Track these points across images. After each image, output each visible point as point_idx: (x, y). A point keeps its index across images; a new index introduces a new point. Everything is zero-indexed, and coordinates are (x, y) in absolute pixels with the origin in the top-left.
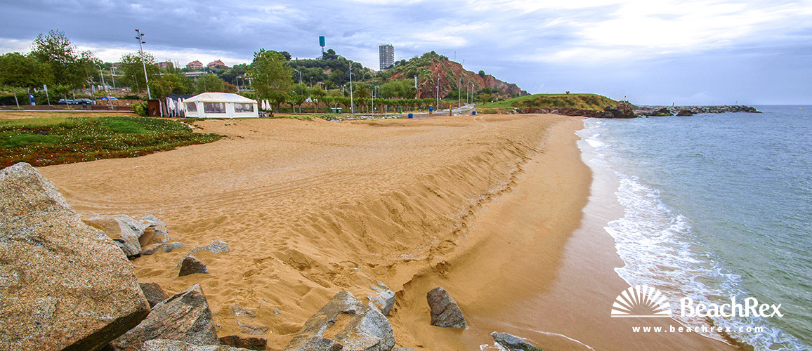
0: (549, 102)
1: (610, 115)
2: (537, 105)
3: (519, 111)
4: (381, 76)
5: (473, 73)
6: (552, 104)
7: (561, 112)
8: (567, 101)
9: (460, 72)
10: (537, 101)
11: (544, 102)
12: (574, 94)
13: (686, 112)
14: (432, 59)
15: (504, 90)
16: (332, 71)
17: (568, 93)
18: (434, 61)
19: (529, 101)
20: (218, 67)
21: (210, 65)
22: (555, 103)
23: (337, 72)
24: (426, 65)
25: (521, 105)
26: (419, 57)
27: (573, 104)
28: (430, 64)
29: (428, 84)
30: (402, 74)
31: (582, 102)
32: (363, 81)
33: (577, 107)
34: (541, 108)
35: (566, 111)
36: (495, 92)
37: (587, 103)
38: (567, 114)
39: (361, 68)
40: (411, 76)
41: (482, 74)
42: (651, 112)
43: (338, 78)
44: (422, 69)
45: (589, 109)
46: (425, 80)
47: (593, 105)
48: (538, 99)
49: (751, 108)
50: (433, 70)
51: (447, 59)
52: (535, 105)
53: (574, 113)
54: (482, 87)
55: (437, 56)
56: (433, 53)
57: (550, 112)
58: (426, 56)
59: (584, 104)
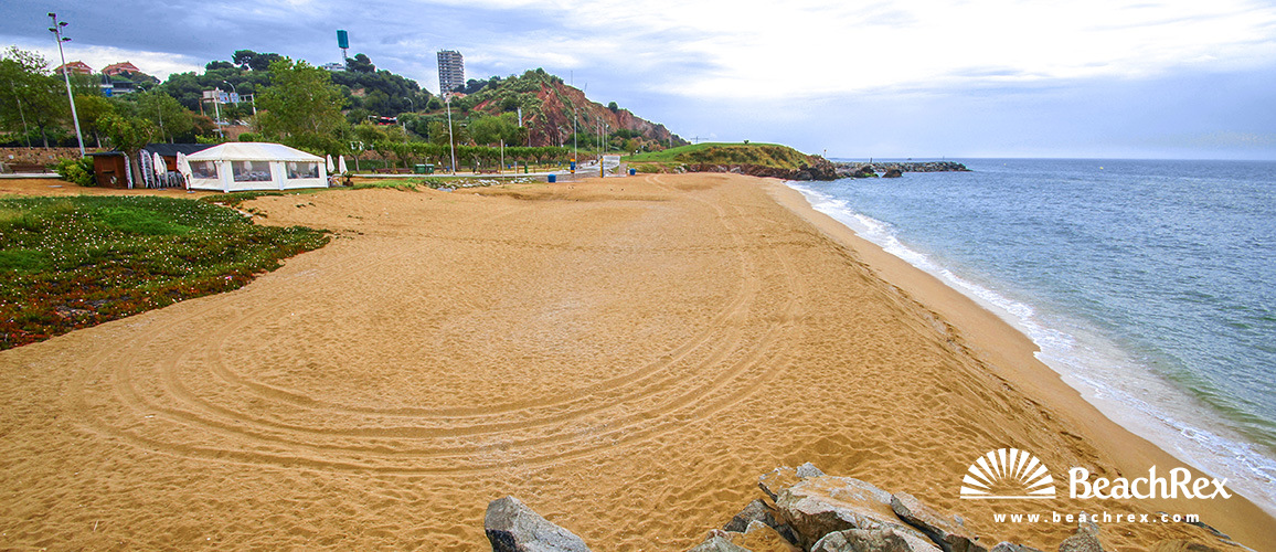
0: (725, 155)
1: (809, 176)
2: (710, 159)
3: (688, 169)
4: (458, 105)
5: (600, 106)
6: (729, 158)
7: (744, 171)
8: (748, 154)
9: (582, 104)
10: (710, 154)
11: (719, 154)
12: (756, 145)
13: (894, 172)
14: (537, 80)
15: (647, 133)
16: (367, 92)
17: (746, 142)
18: (543, 83)
19: (698, 154)
20: (125, 74)
21: (108, 70)
22: (734, 157)
23: (378, 95)
24: (531, 90)
25: (689, 160)
26: (518, 77)
27: (756, 159)
28: (537, 90)
29: (538, 122)
30: (493, 104)
31: (766, 157)
32: (428, 112)
33: (761, 163)
34: (718, 163)
35: (751, 169)
36: (635, 136)
37: (773, 157)
38: (751, 173)
39: (418, 89)
40: (511, 106)
41: (613, 107)
42: (853, 171)
43: (379, 105)
44: (526, 97)
45: (779, 167)
46: (532, 115)
47: (781, 161)
48: (709, 150)
49: (960, 165)
50: (543, 98)
51: (561, 82)
52: (707, 159)
53: (762, 172)
54: (615, 129)
55: (546, 76)
56: (540, 71)
57: (729, 170)
58: (529, 75)
59: (770, 160)
